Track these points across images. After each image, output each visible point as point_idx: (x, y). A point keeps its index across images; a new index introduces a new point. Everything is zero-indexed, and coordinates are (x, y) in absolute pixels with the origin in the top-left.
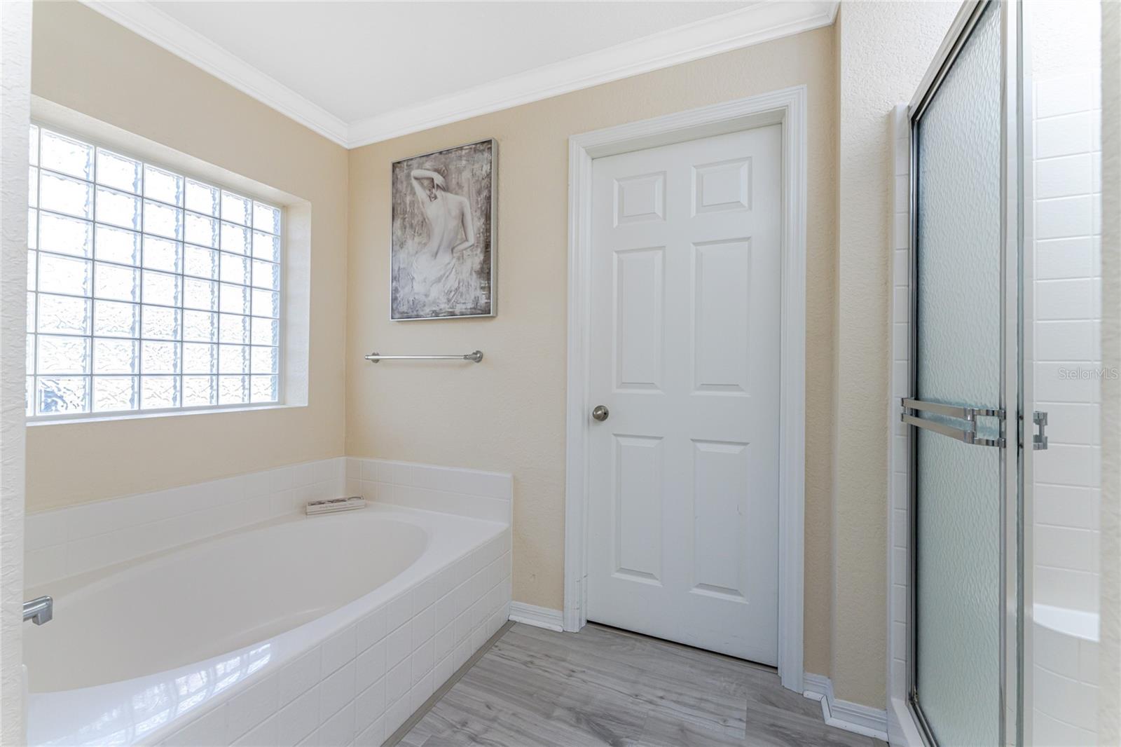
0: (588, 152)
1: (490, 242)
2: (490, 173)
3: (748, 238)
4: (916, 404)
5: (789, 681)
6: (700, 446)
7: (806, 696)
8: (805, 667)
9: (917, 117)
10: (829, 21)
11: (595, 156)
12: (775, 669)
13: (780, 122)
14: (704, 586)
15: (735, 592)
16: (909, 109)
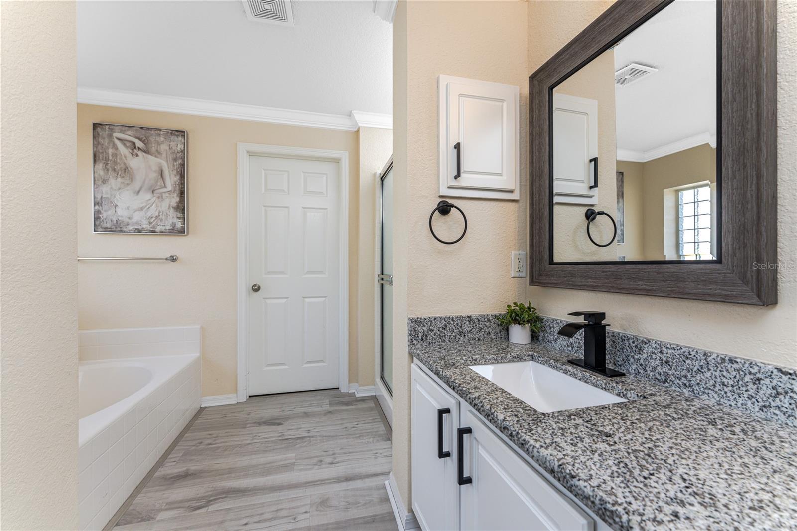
0: (247, 152)
2: (184, 150)
3: (326, 209)
4: (382, 277)
5: (343, 389)
6: (307, 300)
7: (350, 392)
8: (349, 383)
9: (382, 179)
10: (356, 129)
11: (251, 154)
12: (338, 388)
13: (338, 163)
14: (308, 362)
15: (322, 361)
16: (380, 174)
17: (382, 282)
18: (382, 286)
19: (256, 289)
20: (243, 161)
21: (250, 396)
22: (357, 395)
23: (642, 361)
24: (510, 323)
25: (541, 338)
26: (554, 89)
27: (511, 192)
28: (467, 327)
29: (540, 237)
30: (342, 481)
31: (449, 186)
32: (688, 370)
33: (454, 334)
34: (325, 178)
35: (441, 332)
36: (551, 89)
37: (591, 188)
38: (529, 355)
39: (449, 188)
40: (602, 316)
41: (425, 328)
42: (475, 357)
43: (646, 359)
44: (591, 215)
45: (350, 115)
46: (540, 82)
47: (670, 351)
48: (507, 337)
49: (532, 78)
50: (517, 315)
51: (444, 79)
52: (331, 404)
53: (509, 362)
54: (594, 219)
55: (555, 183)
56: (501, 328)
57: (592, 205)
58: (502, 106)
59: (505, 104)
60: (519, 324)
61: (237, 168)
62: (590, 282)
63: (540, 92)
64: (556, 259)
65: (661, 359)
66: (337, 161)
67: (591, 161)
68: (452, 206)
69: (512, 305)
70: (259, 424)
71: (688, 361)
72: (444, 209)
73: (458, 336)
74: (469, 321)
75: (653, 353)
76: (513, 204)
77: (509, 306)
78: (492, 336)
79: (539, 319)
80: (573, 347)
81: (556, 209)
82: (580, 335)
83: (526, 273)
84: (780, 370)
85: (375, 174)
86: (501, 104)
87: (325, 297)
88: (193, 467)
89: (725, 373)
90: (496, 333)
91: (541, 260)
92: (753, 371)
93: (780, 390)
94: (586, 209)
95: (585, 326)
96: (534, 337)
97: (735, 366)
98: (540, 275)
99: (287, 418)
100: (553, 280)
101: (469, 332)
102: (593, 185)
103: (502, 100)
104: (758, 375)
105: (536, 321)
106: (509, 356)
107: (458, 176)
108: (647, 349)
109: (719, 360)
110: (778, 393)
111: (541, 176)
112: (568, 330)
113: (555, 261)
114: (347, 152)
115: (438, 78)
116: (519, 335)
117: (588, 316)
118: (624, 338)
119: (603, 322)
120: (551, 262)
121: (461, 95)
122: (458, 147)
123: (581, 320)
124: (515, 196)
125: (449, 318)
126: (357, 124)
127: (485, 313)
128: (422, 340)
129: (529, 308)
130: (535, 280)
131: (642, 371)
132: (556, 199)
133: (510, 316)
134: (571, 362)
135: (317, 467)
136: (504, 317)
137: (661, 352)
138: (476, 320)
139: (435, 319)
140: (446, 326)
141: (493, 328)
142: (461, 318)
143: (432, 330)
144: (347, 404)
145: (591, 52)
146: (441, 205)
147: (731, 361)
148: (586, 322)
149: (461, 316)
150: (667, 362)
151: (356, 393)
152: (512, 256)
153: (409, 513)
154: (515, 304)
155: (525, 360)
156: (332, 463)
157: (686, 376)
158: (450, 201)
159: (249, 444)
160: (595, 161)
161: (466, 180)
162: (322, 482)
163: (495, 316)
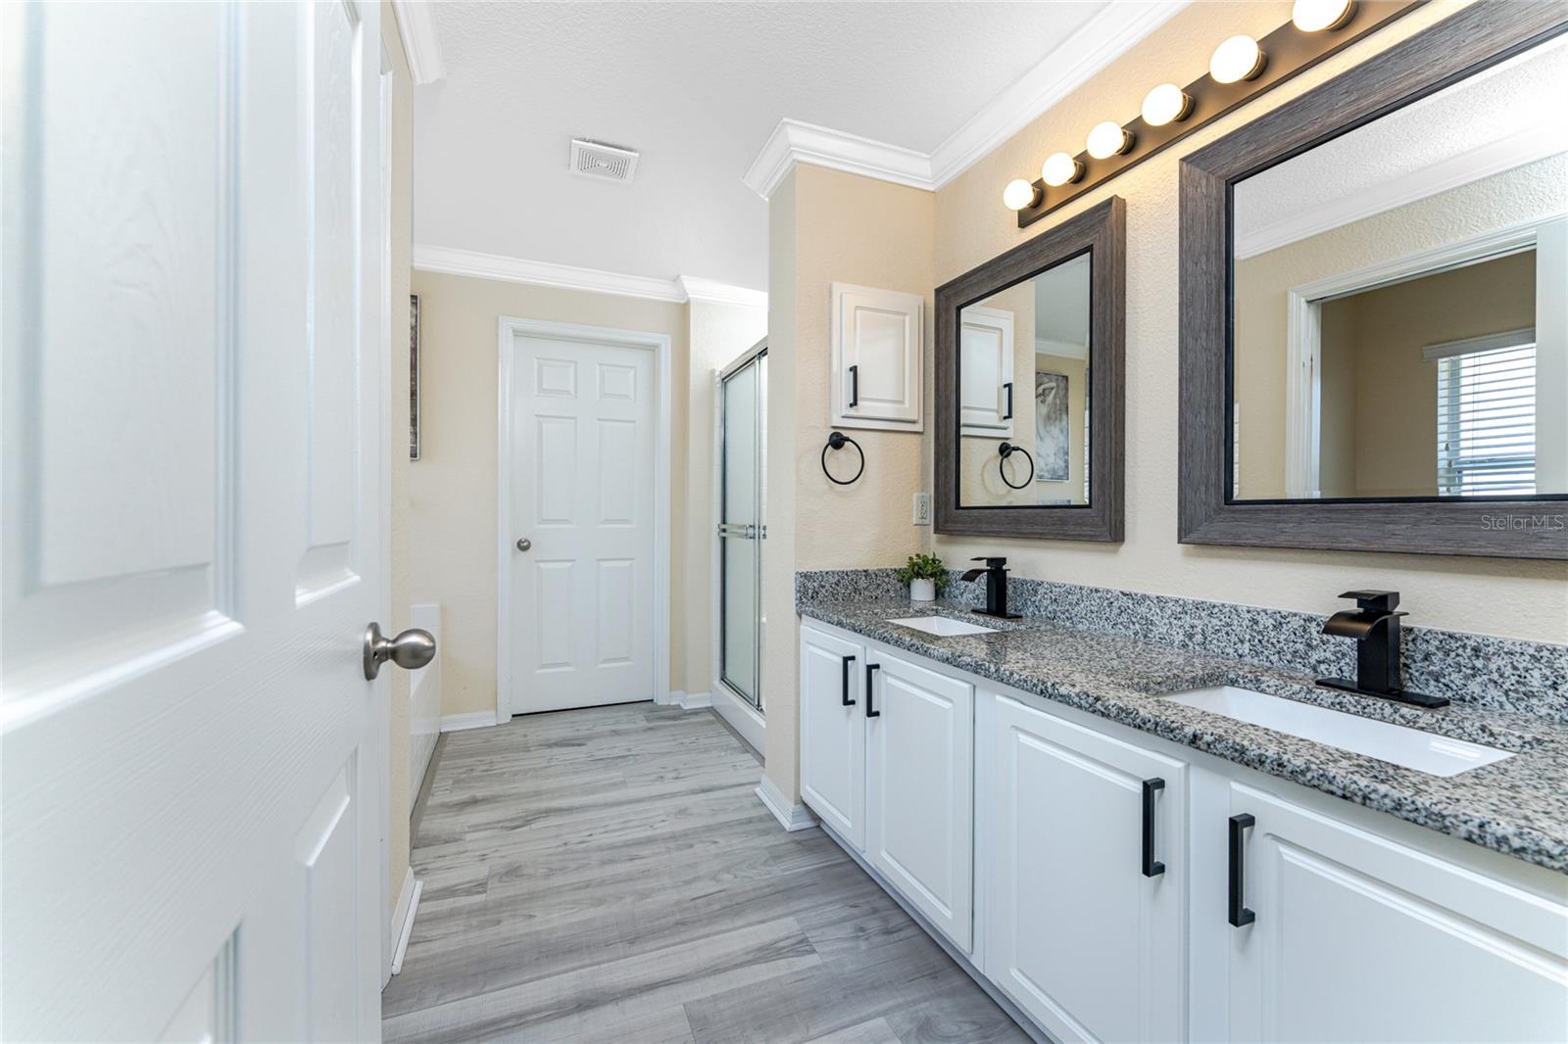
0: (514, 331)
1: (416, 391)
2: (416, 326)
3: (634, 422)
4: (723, 526)
5: (661, 701)
6: (605, 564)
7: (672, 704)
8: (671, 690)
9: (726, 380)
10: (683, 302)
11: (517, 333)
12: (652, 700)
13: (654, 350)
14: (606, 661)
15: (627, 659)
16: (721, 373)
17: (724, 534)
18: (724, 540)
19: (523, 546)
20: (507, 345)
21: (513, 716)
22: (686, 708)
23: (1037, 603)
24: (911, 578)
25: (946, 595)
26: (962, 310)
27: (914, 422)
28: (863, 583)
29: (946, 477)
30: (697, 793)
31: (843, 414)
32: (1070, 604)
33: (848, 591)
34: (632, 373)
35: (834, 589)
36: (959, 309)
37: (1005, 418)
38: (933, 610)
39: (843, 417)
40: (1003, 561)
41: (815, 584)
42: (875, 611)
43: (1040, 600)
44: (1005, 450)
45: (676, 280)
46: (947, 298)
47: (1058, 589)
48: (908, 596)
49: (938, 291)
50: (920, 568)
51: (838, 288)
52: (648, 719)
53: (911, 617)
54: (1009, 454)
55: (963, 412)
56: (901, 584)
57: (1007, 439)
58: (904, 321)
59: (907, 319)
60: (923, 578)
61: (498, 356)
62: (995, 528)
63: (947, 310)
64: (963, 504)
65: (1051, 598)
66: (653, 349)
67: (1005, 386)
68: (848, 439)
69: (915, 557)
70: (550, 746)
71: (1070, 597)
72: (837, 441)
73: (853, 594)
74: (866, 576)
75: (1045, 593)
76: (917, 436)
77: (911, 558)
78: (892, 594)
79: (944, 572)
80: (978, 600)
81: (963, 441)
82: (983, 578)
83: (931, 519)
84: (1122, 593)
85: (713, 372)
86: (901, 318)
87: (632, 559)
88: (480, 794)
89: (1093, 602)
90: (896, 591)
91: (947, 504)
92: (1108, 596)
93: (1123, 609)
94: (1000, 442)
95: (987, 571)
96: (938, 593)
97: (1099, 595)
98: (946, 522)
99: (590, 738)
100: (960, 527)
101: (865, 589)
102: (1007, 415)
103: (905, 314)
104: (1112, 600)
105: (941, 575)
106: (911, 610)
107: (854, 404)
108: (1041, 590)
109: (1089, 592)
110: (1122, 612)
111: (947, 407)
112: (971, 576)
113: (962, 505)
114: (668, 336)
115: (830, 286)
116: (922, 590)
117: (990, 561)
118: (1024, 582)
119: (1004, 567)
120: (958, 507)
121: (857, 308)
122: (854, 369)
123: (983, 565)
124: (918, 428)
125: (843, 572)
126: (687, 294)
127: (882, 567)
128: (812, 597)
129: (934, 560)
130: (940, 527)
131: (1037, 613)
132: (963, 431)
133: (913, 570)
134: (975, 611)
135: (657, 783)
136: (905, 571)
137: (1051, 592)
138: (873, 576)
139: (827, 573)
140: (839, 581)
141: (894, 584)
142: (856, 572)
143: (823, 587)
144: (674, 718)
145: (998, 284)
146: (834, 438)
147: (1097, 591)
148: (989, 568)
149: (856, 570)
150: (1055, 600)
151: (682, 705)
152: (915, 499)
153: (796, 804)
154: (918, 555)
155: (928, 615)
156: (677, 778)
157: (1068, 611)
158: (845, 433)
159: (546, 767)
160: (1009, 386)
161: (865, 407)
162: (673, 795)
163: (895, 570)
